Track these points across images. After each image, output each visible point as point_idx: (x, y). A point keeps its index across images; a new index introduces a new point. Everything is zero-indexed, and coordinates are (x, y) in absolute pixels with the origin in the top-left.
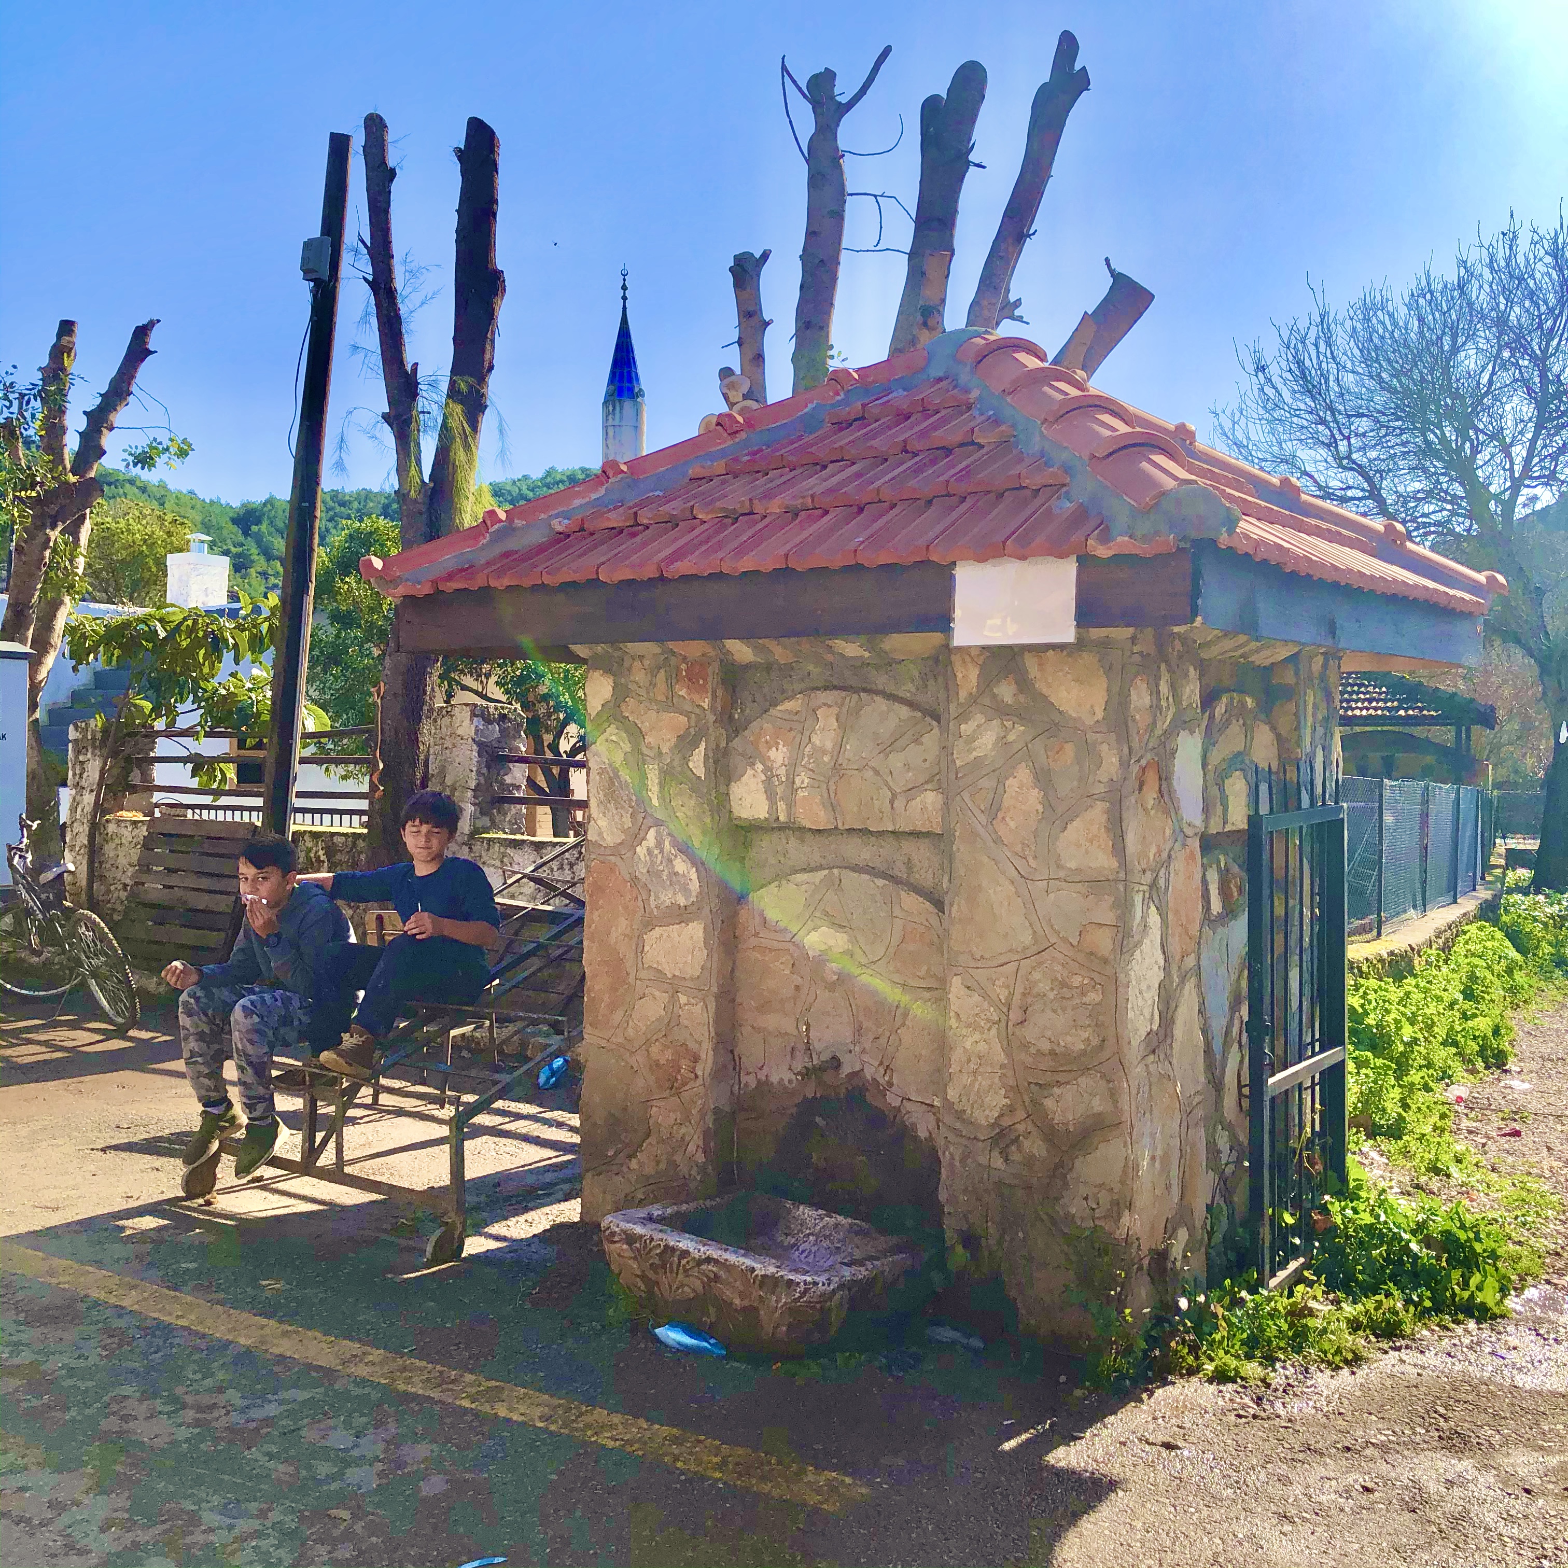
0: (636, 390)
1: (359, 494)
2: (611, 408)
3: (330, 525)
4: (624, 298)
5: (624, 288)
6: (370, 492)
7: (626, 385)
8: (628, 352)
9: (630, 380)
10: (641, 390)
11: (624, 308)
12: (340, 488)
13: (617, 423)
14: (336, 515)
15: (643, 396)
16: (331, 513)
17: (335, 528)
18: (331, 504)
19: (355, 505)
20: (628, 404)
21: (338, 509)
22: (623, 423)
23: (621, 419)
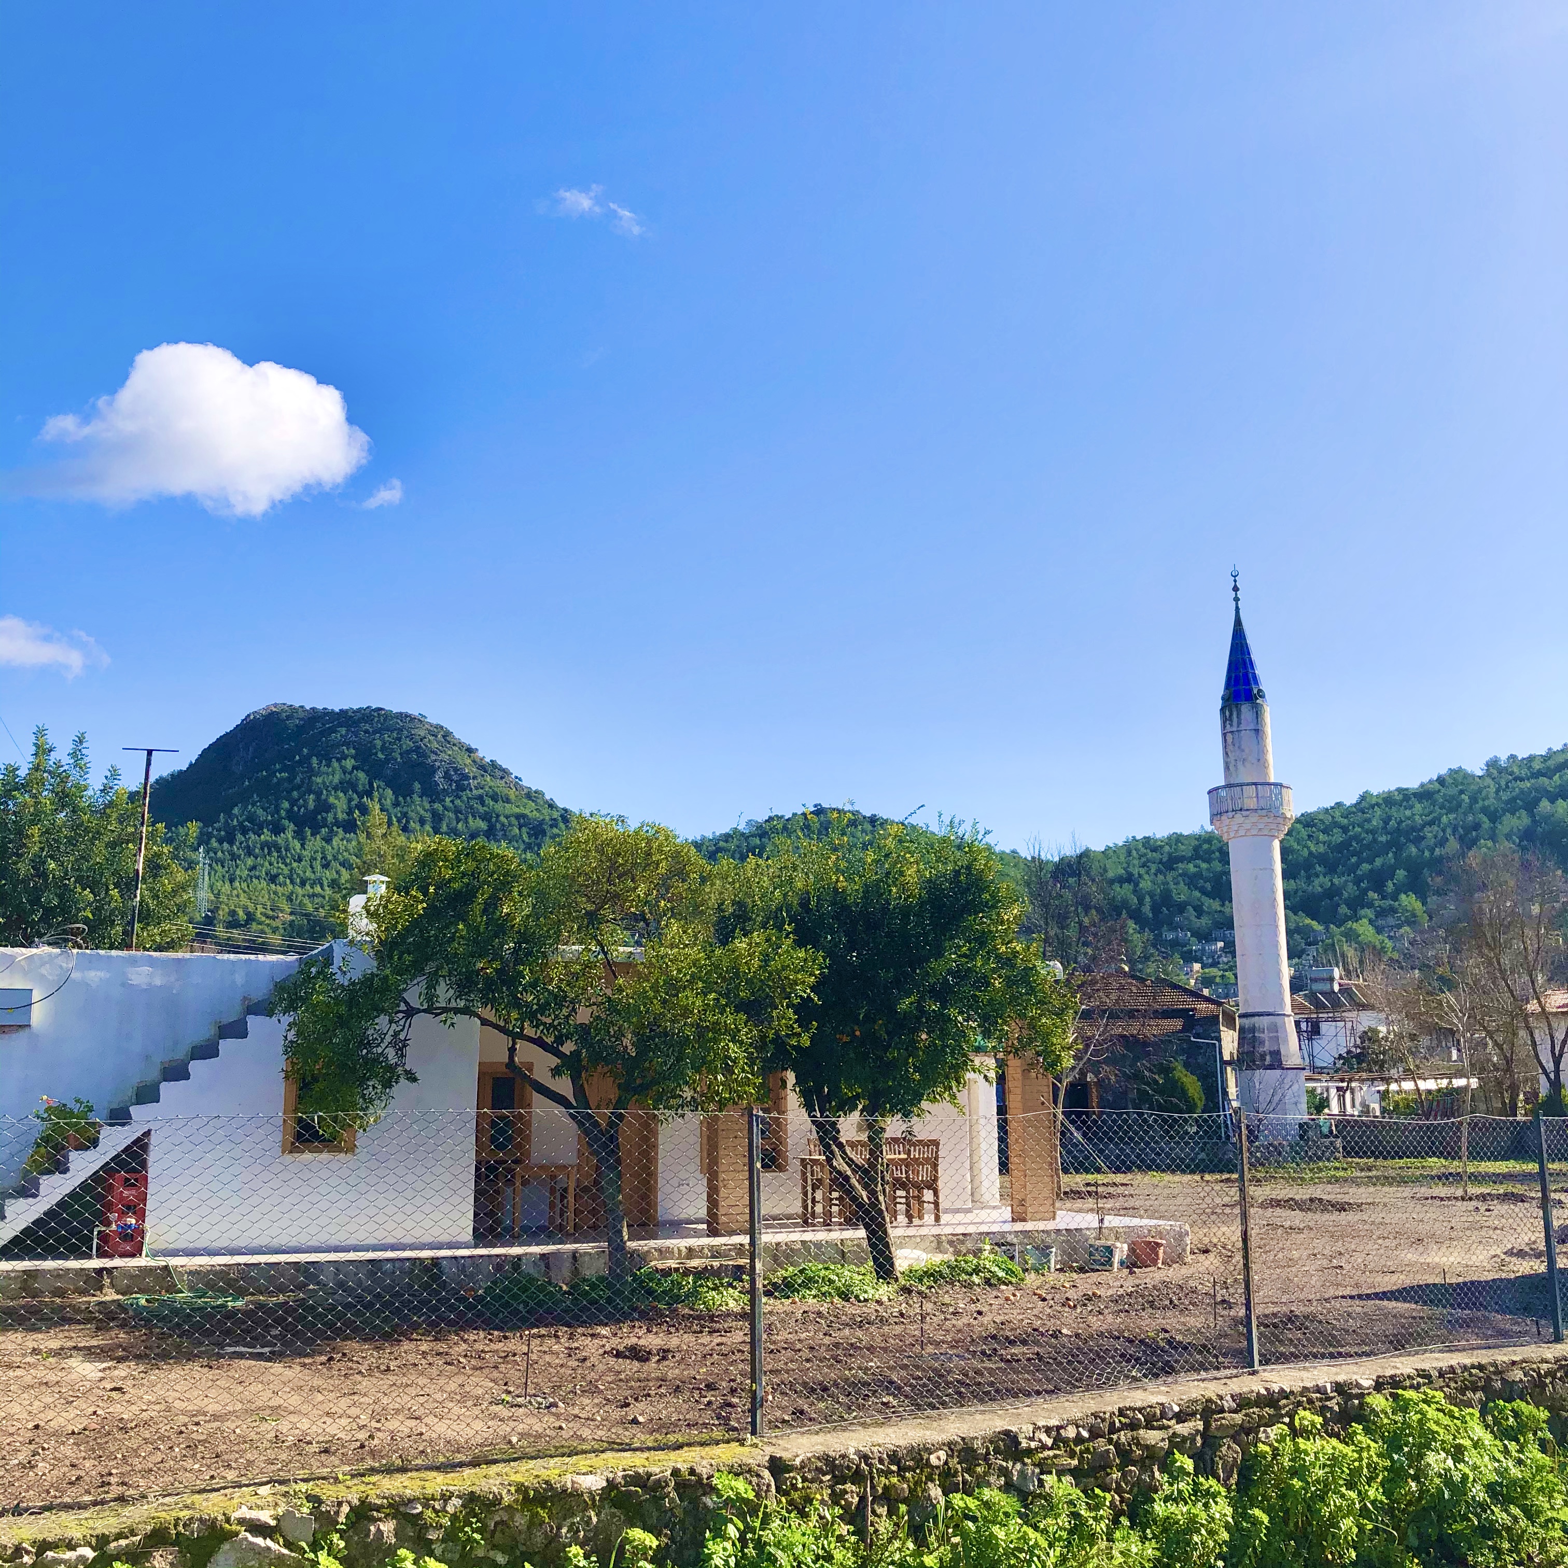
0: (1255, 691)
1: (1169, 838)
2: (1227, 713)
3: (1142, 871)
4: (1236, 599)
5: (1236, 589)
6: (1181, 835)
7: (1242, 687)
8: (1243, 653)
9: (1247, 682)
10: (1260, 691)
11: (1237, 609)
12: (1151, 835)
13: (1234, 729)
14: (1148, 861)
15: (1263, 697)
16: (1143, 859)
17: (1147, 873)
18: (1143, 850)
19: (1167, 848)
20: (1245, 708)
21: (1150, 855)
22: (1242, 727)
23: (1239, 723)
